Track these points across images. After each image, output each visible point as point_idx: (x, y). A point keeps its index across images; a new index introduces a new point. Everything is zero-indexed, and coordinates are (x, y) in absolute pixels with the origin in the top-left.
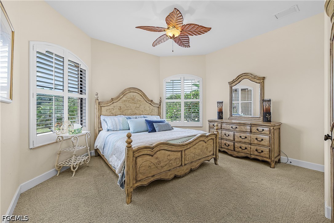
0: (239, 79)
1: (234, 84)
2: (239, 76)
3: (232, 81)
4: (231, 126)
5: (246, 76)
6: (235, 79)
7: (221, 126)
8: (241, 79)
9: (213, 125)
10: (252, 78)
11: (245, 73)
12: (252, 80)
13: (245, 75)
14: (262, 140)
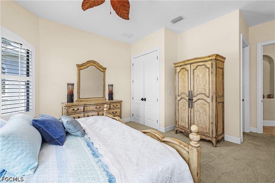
0: (88, 65)
1: (82, 68)
2: (88, 61)
3: (82, 65)
4: (95, 107)
5: (93, 64)
6: (85, 63)
7: (84, 109)
8: (89, 65)
9: (73, 110)
10: (98, 66)
11: (93, 61)
12: (98, 68)
13: (93, 62)
14: (116, 112)
